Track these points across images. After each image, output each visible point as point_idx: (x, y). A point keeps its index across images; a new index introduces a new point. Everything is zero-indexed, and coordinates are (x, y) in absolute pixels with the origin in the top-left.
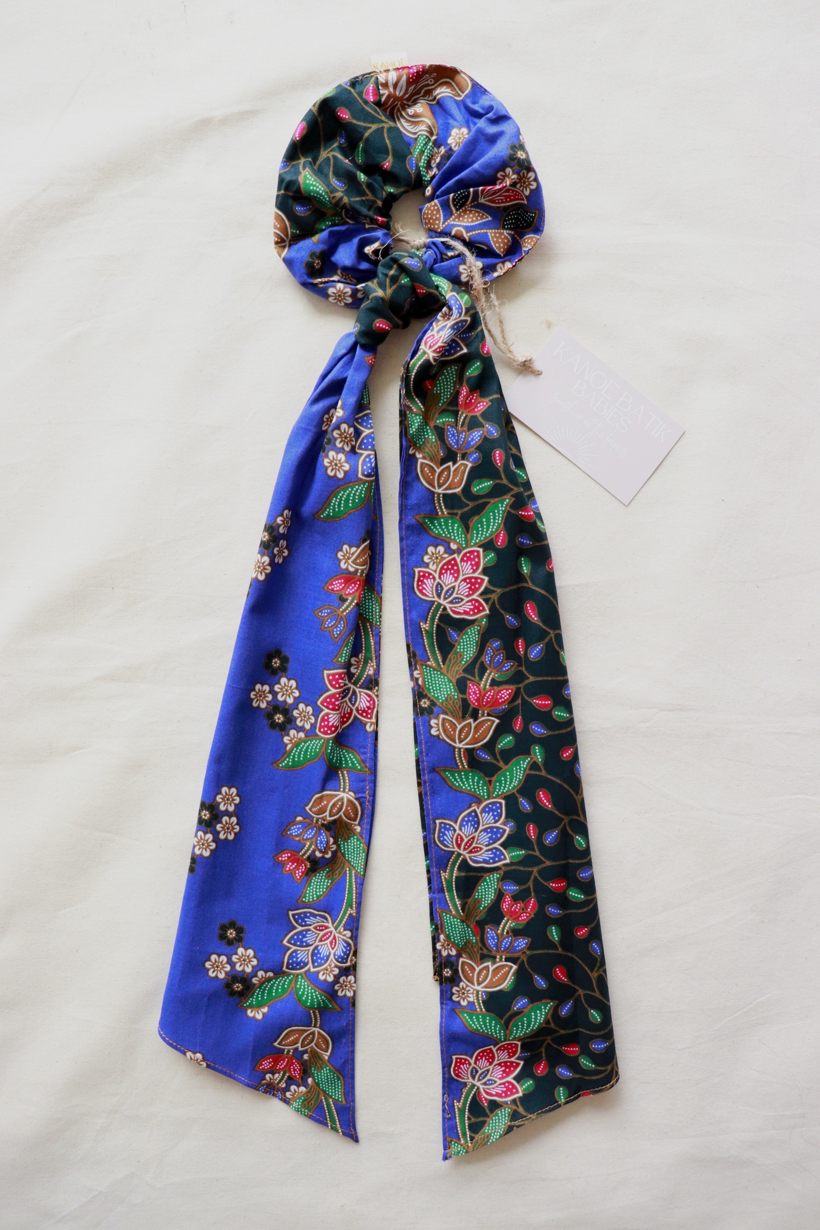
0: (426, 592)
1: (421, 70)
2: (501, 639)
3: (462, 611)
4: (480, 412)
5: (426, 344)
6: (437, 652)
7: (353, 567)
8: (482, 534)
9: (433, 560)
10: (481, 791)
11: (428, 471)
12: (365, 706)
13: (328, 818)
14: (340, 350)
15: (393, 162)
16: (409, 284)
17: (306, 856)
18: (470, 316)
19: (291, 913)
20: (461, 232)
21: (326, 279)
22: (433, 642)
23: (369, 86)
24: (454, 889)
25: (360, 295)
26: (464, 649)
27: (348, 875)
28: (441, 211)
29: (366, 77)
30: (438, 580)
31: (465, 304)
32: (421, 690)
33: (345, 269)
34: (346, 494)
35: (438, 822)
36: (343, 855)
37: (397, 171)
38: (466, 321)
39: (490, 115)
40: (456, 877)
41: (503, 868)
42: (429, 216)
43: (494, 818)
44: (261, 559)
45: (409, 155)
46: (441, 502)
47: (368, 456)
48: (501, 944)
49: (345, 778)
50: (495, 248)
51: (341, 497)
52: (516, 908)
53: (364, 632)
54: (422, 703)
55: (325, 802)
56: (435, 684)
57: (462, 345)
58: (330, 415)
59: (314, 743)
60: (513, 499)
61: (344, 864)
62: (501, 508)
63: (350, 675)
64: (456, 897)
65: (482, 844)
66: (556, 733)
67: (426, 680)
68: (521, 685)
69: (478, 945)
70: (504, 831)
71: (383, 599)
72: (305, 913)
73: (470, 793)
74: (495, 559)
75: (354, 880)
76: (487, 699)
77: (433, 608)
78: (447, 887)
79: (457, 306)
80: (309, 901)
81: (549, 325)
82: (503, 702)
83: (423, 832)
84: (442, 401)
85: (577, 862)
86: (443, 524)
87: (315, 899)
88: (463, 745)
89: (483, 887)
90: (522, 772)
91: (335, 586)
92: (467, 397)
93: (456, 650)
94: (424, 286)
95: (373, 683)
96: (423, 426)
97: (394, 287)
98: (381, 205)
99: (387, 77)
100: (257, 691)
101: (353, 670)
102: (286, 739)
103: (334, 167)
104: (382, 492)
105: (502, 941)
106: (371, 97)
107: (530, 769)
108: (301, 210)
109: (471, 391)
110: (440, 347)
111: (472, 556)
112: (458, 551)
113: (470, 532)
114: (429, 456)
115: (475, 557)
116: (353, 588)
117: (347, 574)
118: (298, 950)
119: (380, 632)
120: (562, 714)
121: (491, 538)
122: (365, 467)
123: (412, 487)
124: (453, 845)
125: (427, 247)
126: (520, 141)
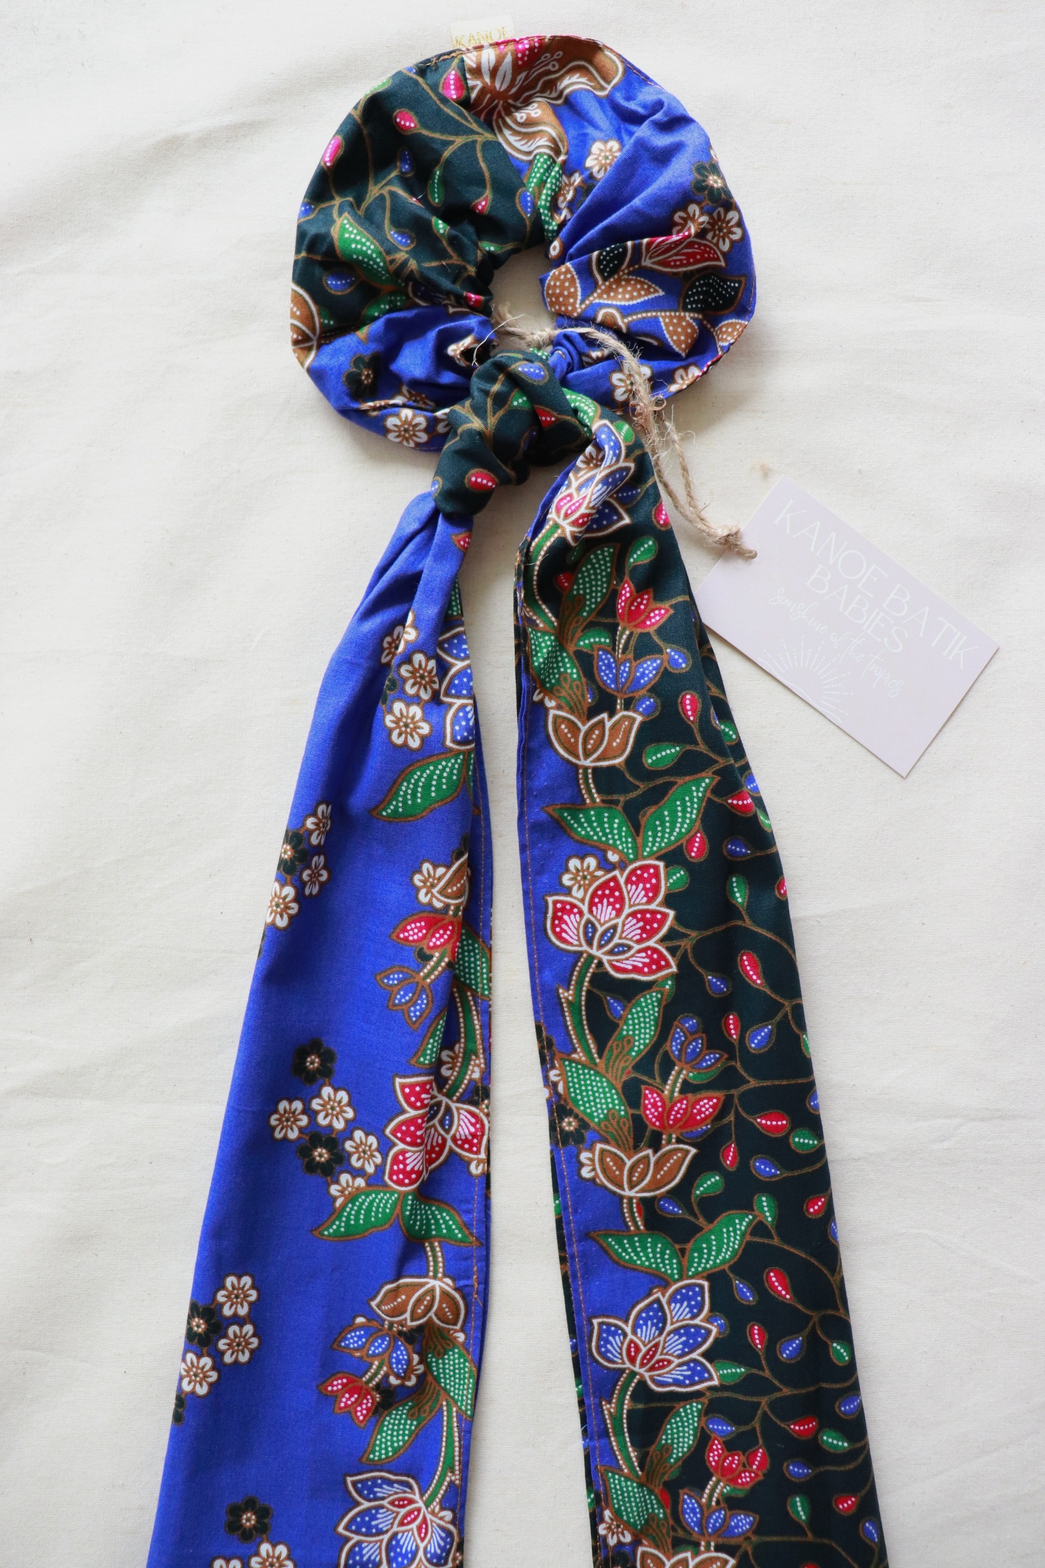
0: (568, 938)
1: (537, 45)
2: (699, 1014)
3: (630, 967)
4: (655, 627)
5: (558, 510)
6: (588, 1037)
7: (441, 901)
8: (663, 838)
9: (579, 882)
10: (668, 1267)
11: (566, 731)
12: (467, 1133)
13: (409, 1323)
14: (409, 524)
15: (493, 200)
16: (527, 407)
17: (374, 1383)
18: (635, 461)
19: (349, 1480)
20: (613, 316)
21: (383, 403)
22: (581, 1020)
23: (450, 74)
24: (626, 1430)
25: (441, 428)
26: (634, 1030)
27: (445, 1413)
28: (578, 281)
29: (444, 60)
30: (587, 916)
31: (625, 440)
32: (562, 1102)
33: (416, 385)
34: (425, 775)
35: (595, 1322)
36: (437, 1379)
37: (501, 214)
38: (627, 469)
39: (658, 116)
40: (629, 1411)
41: (708, 1394)
42: (558, 291)
43: (691, 1311)
44: (281, 890)
45: (520, 187)
46: (590, 781)
47: (462, 708)
48: (708, 1522)
49: (436, 1255)
50: (672, 343)
51: (417, 781)
52: (732, 1462)
53: (462, 1006)
54: (564, 1124)
55: (403, 1297)
56: (587, 1091)
57: (621, 511)
58: (395, 637)
59: (382, 1198)
60: (718, 778)
61: (438, 1394)
62: (695, 794)
63: (441, 1082)
64: (629, 1444)
65: (671, 1355)
66: (796, 1173)
67: (571, 1084)
68: (735, 1092)
69: (668, 1523)
70: (709, 1332)
71: (494, 950)
72: (374, 1479)
73: (650, 1271)
74: (686, 880)
75: (455, 1424)
76: (675, 1116)
77: (580, 964)
78: (613, 1428)
79: (612, 444)
80: (380, 1459)
81: (766, 473)
82: (703, 1120)
83: (571, 1338)
84: (587, 609)
85: (835, 1386)
86: (594, 819)
87: (390, 1454)
88: (637, 1192)
89: (674, 1426)
90: (738, 1237)
91: (411, 933)
92: (632, 600)
93: (620, 1033)
94: (553, 409)
95: (480, 1093)
96: (556, 651)
97: (501, 413)
98: (473, 274)
99: (479, 57)
100: (282, 1111)
101: (445, 1072)
102: (334, 1190)
103: (393, 211)
104: (487, 766)
105: (710, 1517)
106: (453, 92)
107: (752, 1234)
108: (336, 284)
109: (638, 591)
110: (583, 516)
111: (646, 875)
112: (622, 865)
113: (641, 834)
114: (568, 703)
115: (651, 876)
116: (441, 936)
117: (430, 912)
118: (362, 1542)
119: (490, 1006)
120: (806, 1141)
121: (679, 844)
122: (457, 728)
123: (539, 757)
124: (622, 1359)
125: (555, 343)
126: (712, 158)
